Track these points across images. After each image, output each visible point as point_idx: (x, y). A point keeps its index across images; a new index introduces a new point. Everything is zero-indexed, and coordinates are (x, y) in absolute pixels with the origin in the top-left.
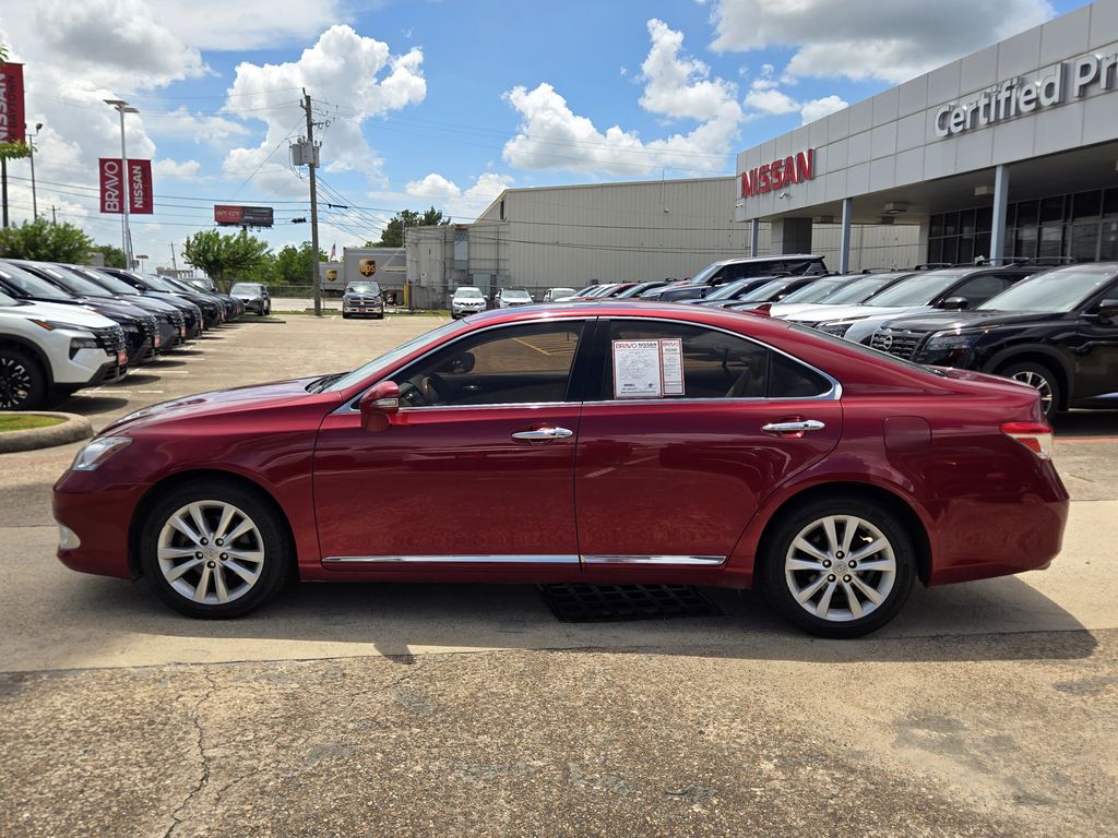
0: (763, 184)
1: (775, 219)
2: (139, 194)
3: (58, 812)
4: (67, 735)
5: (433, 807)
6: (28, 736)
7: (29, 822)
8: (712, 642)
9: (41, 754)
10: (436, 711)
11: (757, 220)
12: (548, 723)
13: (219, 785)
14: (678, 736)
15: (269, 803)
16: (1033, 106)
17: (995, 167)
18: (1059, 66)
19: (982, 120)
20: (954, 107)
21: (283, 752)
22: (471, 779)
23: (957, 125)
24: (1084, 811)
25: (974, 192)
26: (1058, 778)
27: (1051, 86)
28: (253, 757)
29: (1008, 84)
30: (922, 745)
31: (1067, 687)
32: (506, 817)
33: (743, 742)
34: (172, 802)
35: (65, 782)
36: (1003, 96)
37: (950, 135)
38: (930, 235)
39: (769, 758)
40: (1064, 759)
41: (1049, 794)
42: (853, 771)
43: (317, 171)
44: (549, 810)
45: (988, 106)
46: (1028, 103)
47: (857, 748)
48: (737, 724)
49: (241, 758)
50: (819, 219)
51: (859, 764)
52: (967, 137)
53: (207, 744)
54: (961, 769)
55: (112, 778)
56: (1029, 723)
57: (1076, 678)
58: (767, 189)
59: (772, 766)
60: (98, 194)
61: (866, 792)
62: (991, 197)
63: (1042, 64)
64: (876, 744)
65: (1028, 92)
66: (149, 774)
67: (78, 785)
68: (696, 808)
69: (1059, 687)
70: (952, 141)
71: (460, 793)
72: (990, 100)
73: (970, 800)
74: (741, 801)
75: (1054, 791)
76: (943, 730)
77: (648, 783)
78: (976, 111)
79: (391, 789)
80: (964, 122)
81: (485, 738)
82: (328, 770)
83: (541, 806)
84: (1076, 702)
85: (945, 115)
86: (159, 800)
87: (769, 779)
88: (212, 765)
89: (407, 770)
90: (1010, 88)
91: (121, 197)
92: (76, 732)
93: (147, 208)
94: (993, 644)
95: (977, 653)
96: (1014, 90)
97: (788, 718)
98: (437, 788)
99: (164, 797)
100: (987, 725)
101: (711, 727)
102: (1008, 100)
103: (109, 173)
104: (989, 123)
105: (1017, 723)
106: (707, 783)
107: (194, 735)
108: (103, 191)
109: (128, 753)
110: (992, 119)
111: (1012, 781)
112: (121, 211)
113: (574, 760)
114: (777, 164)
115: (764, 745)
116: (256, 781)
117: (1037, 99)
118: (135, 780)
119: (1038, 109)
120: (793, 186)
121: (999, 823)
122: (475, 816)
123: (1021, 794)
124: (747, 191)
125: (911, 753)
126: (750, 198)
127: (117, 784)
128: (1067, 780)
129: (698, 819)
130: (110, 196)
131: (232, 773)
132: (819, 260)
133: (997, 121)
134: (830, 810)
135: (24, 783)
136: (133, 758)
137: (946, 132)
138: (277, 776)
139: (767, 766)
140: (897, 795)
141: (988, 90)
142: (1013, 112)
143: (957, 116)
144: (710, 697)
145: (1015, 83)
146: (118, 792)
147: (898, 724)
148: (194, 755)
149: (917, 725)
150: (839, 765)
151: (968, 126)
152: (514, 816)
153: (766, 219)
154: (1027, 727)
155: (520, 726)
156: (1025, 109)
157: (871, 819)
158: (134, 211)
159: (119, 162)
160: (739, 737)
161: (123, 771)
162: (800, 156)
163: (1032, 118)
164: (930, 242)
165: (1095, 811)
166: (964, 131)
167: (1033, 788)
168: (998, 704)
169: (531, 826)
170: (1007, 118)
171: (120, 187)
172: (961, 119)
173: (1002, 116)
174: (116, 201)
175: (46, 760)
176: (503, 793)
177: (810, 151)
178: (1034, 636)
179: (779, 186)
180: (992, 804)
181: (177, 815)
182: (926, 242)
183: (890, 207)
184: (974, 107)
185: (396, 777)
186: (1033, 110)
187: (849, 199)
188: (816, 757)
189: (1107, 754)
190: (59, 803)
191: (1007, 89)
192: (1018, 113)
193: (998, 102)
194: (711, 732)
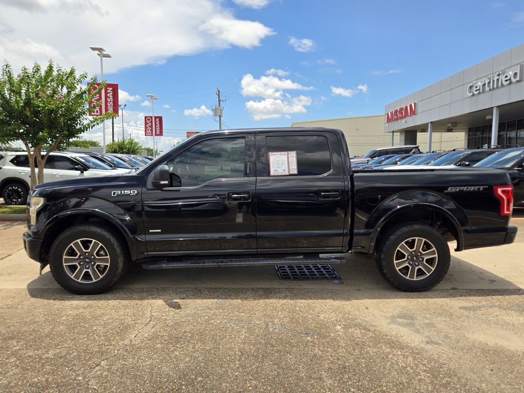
0: (396, 117)
1: (401, 131)
2: (158, 129)
3: (104, 328)
4: (111, 307)
5: (220, 333)
6: (99, 307)
7: (96, 330)
8: (333, 288)
9: (102, 312)
10: (229, 305)
11: (393, 132)
12: (266, 311)
13: (154, 323)
14: (310, 317)
15: (169, 329)
16: (508, 82)
17: (493, 108)
18: (519, 65)
19: (487, 89)
20: (475, 83)
21: (176, 315)
22: (235, 326)
23: (476, 91)
24: (452, 347)
25: (485, 117)
26: (446, 337)
27: (516, 74)
28: (166, 316)
29: (498, 73)
30: (399, 324)
31: (465, 308)
32: (243, 337)
33: (333, 320)
34: (139, 327)
35: (108, 320)
36: (496, 78)
37: (473, 95)
38: (469, 136)
39: (340, 325)
40: (451, 331)
41: (440, 342)
42: (369, 331)
43: (222, 118)
44: (258, 336)
45: (489, 82)
46: (506, 81)
47: (374, 324)
48: (333, 314)
49: (163, 316)
50: (420, 131)
51: (372, 329)
52: (481, 95)
53: (153, 311)
54: (410, 332)
55: (122, 319)
56: (444, 319)
57: (470, 305)
58: (397, 119)
59: (340, 327)
60: (144, 129)
61: (371, 337)
62: (491, 120)
63: (512, 65)
64: (382, 323)
65: (506, 77)
66: (133, 319)
67: (111, 321)
68: (308, 338)
69: (461, 308)
70: (474, 98)
71: (230, 329)
72: (490, 80)
73: (409, 342)
74: (325, 337)
75: (443, 341)
76: (409, 320)
77: (294, 330)
78: (485, 84)
79: (208, 327)
80: (479, 89)
81: (243, 314)
82: (189, 320)
83: (256, 335)
84: (466, 313)
85: (471, 87)
86: (135, 326)
87: (338, 331)
88: (153, 317)
89: (214, 322)
90: (499, 75)
91: (152, 130)
92: (113, 306)
93: (161, 134)
94: (442, 293)
95: (434, 295)
96: (500, 76)
97: (352, 313)
98: (223, 327)
99: (137, 325)
100: (427, 319)
101: (323, 315)
102: (498, 80)
103: (148, 122)
104: (490, 90)
105: (439, 319)
106: (315, 331)
107: (150, 309)
108: (146, 128)
109: (128, 313)
110: (491, 88)
111: (428, 337)
112: (152, 135)
113: (271, 322)
114: (401, 109)
115: (340, 321)
116: (165, 323)
117: (510, 79)
118: (129, 320)
119: (511, 83)
120: (408, 118)
121: (416, 349)
122: (233, 336)
123: (429, 341)
124: (389, 120)
125: (393, 326)
126: (390, 123)
127: (123, 321)
128: (450, 338)
129: (308, 341)
130: (148, 130)
131: (159, 320)
132: (417, 147)
133: (493, 89)
134: (356, 342)
135: (96, 319)
136: (129, 314)
137: (472, 94)
138: (173, 321)
139: (338, 327)
140: (382, 339)
141: (489, 76)
142: (500, 85)
143: (476, 87)
144: (326, 305)
145: (500, 73)
146: (123, 324)
147: (393, 317)
148: (148, 314)
149: (400, 318)
150: (365, 328)
151: (481, 91)
152: (246, 337)
153: (397, 131)
154: (443, 320)
155: (256, 311)
156: (505, 83)
157: (370, 345)
158: (156, 135)
159: (151, 117)
160: (332, 318)
161: (126, 318)
162: (411, 106)
163: (508, 87)
164: (469, 139)
165: (456, 348)
166: (479, 93)
167: (436, 339)
168: (434, 313)
169: (251, 340)
170: (498, 87)
171: (151, 126)
172: (478, 88)
173: (495, 86)
174: (150, 132)
175: (103, 314)
176: (244, 330)
177: (415, 104)
178: (460, 291)
179: (402, 118)
180: (418, 343)
181: (140, 331)
182: (467, 139)
183: (450, 125)
184: (483, 83)
185: (211, 324)
186: (509, 84)
187: (431, 122)
188: (358, 326)
189: (470, 331)
190: (105, 325)
191: (497, 75)
192: (502, 85)
193: (493, 81)
194: (322, 317)
